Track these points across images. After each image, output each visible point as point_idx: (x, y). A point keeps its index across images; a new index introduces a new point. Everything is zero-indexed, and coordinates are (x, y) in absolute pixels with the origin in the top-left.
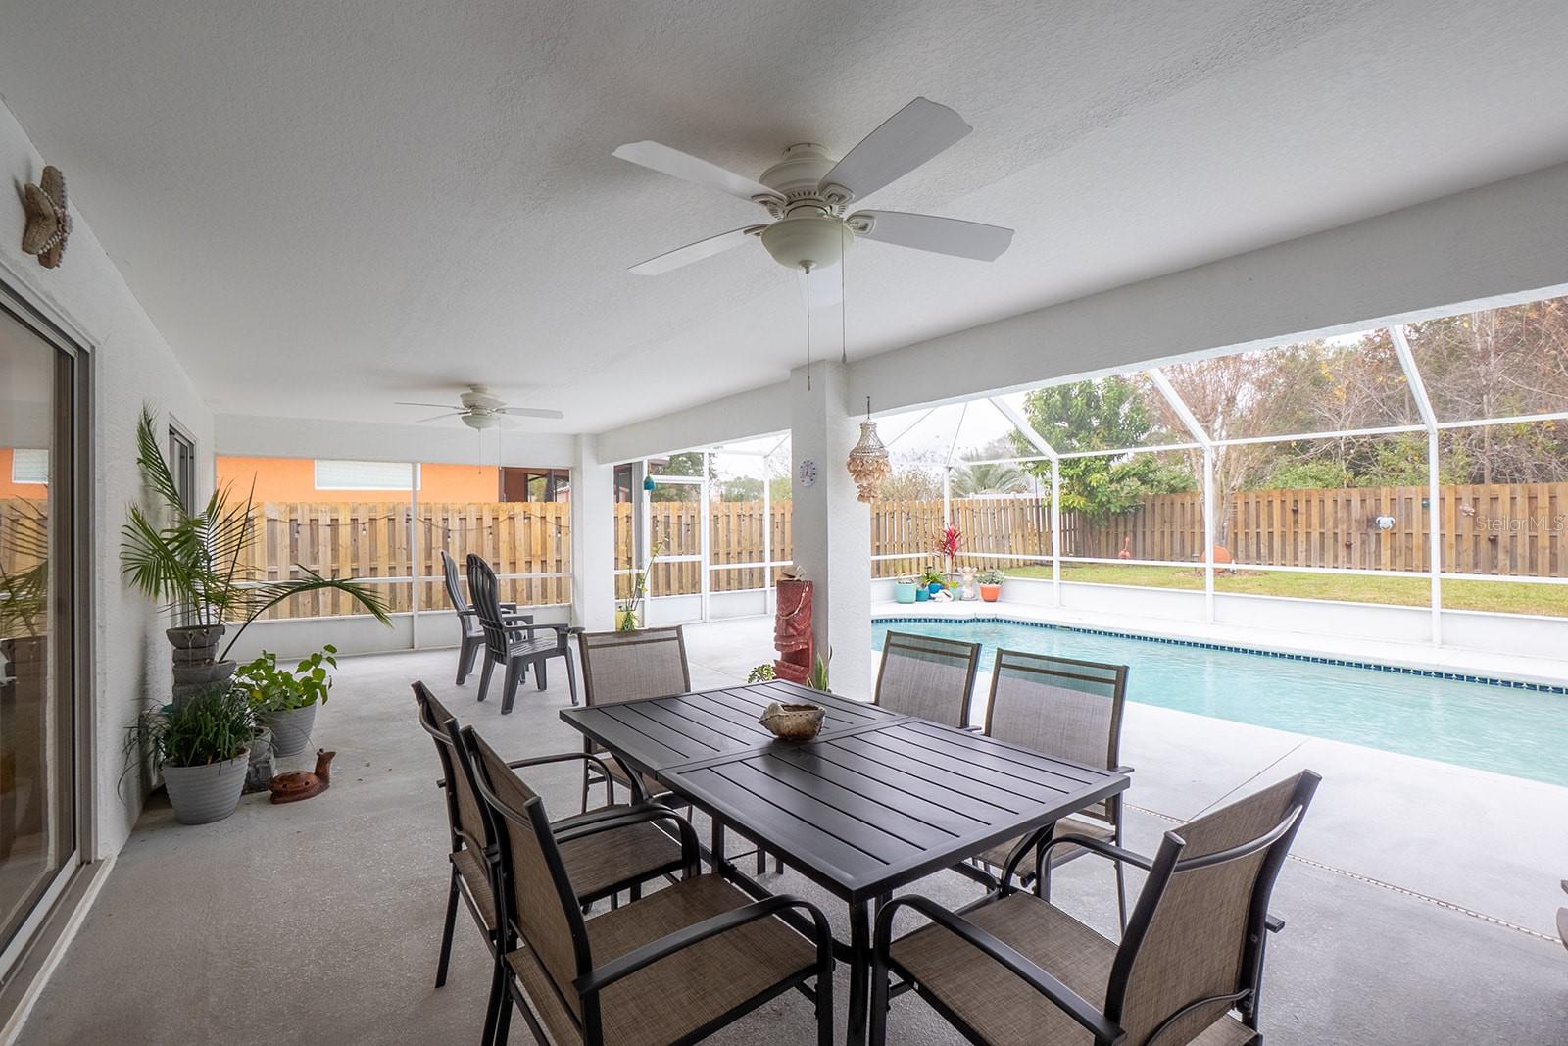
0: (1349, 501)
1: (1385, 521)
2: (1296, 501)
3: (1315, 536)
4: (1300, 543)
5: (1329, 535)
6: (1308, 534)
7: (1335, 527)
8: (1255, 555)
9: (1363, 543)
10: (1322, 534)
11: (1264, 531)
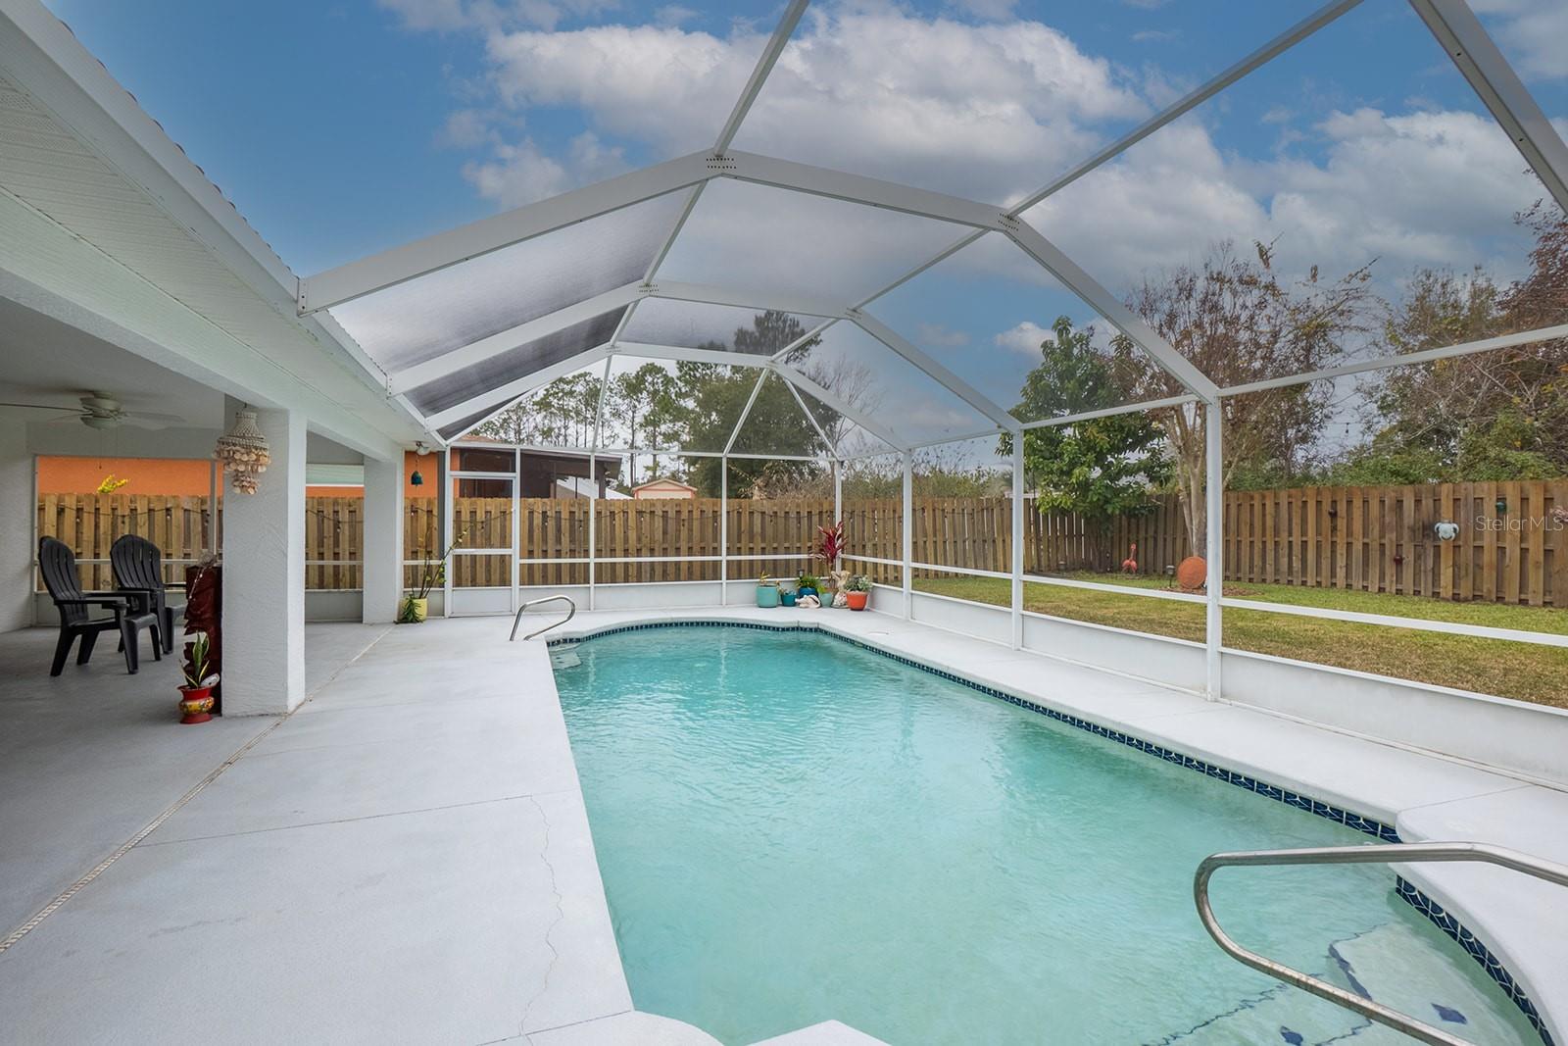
0: (1400, 502)
1: (1446, 529)
2: (1334, 502)
3: (1358, 547)
4: (1338, 556)
5: (1375, 546)
6: (1349, 545)
7: (1382, 536)
8: (1286, 570)
9: (1418, 558)
10: (1366, 545)
11: (1296, 539)
